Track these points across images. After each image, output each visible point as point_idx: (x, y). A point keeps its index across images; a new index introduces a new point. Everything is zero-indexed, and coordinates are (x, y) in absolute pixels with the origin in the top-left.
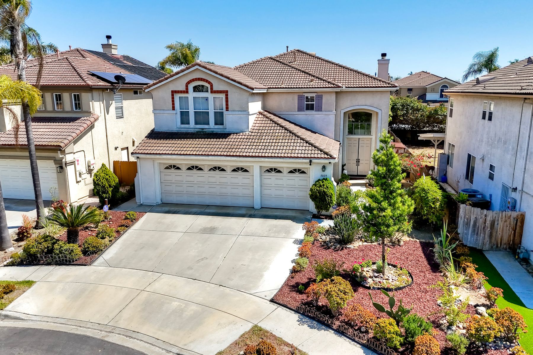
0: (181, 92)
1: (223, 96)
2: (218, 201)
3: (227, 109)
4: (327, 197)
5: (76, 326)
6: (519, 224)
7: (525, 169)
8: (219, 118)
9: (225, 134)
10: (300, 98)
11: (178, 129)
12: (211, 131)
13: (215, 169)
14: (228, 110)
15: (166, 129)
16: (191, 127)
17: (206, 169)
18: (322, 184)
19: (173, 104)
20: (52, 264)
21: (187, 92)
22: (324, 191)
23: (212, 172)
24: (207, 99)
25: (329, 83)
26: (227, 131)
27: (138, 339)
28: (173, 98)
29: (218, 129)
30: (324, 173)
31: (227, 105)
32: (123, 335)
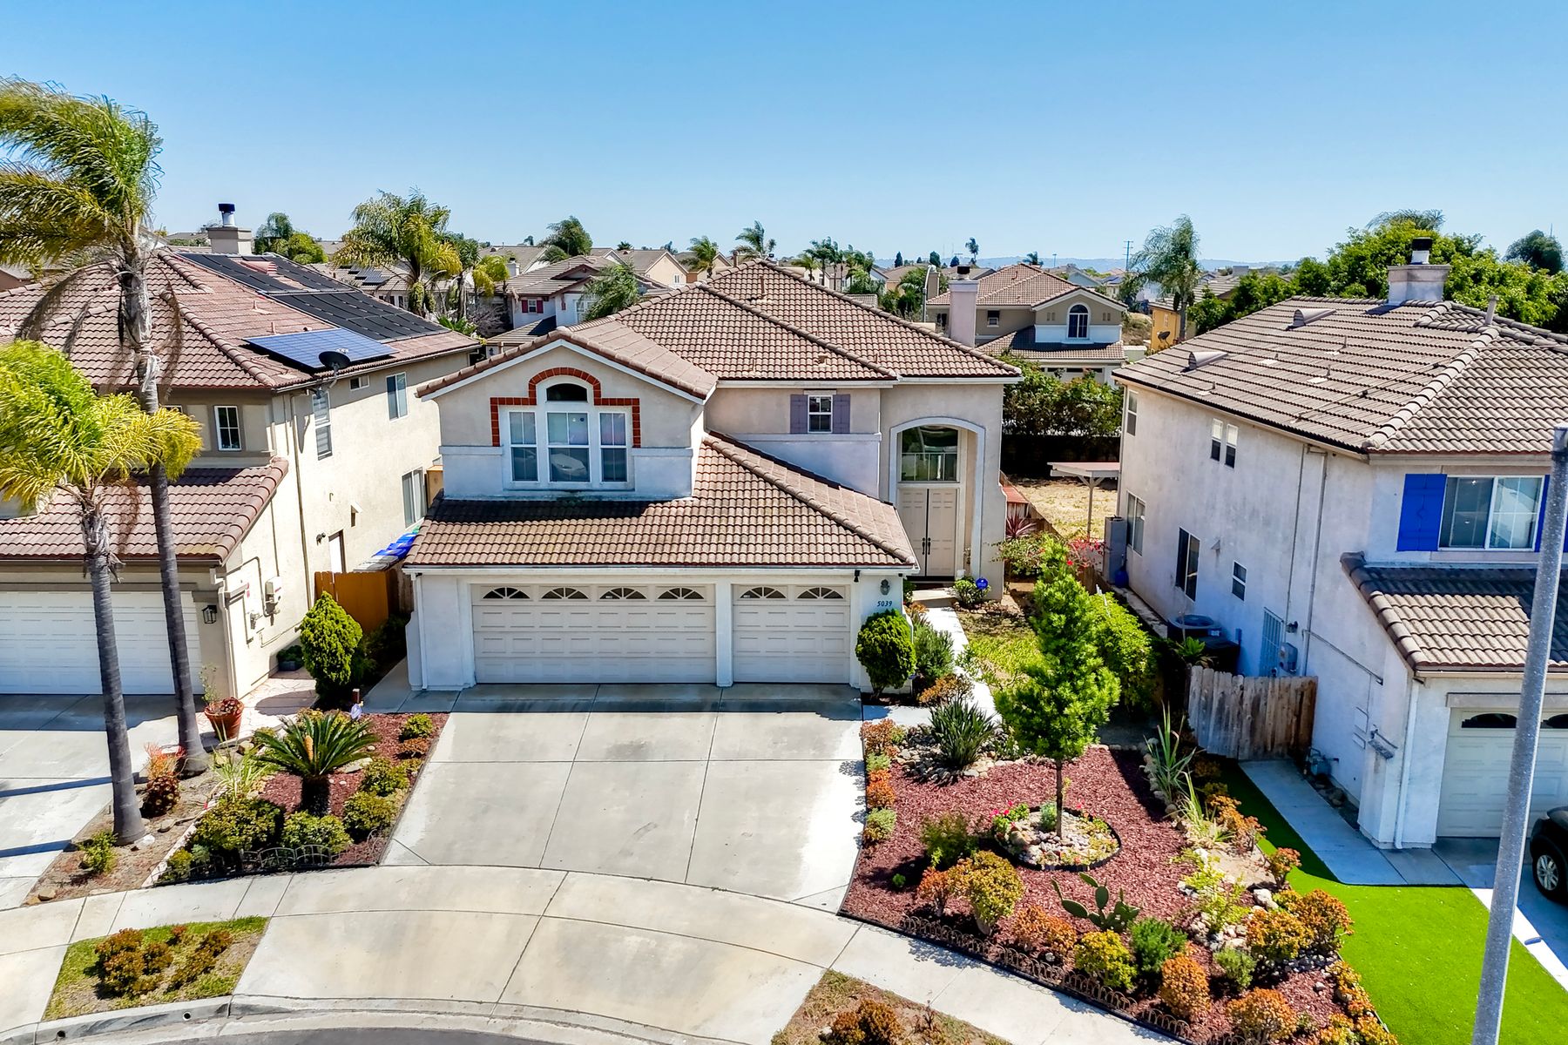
0: (517, 402)
1: (627, 412)
2: (624, 673)
3: (637, 443)
4: (901, 655)
5: (427, 1012)
6: (1306, 701)
7: (1313, 586)
8: (615, 466)
9: (633, 503)
10: (797, 400)
11: (507, 493)
12: (596, 497)
13: (616, 593)
14: (639, 447)
15: (476, 493)
16: (541, 487)
17: (594, 596)
18: (886, 626)
19: (496, 431)
20: (280, 871)
21: (532, 401)
22: (892, 643)
23: (610, 602)
24: (583, 418)
25: (863, 365)
26: (635, 496)
27: (585, 1027)
28: (495, 417)
29: (612, 490)
30: (885, 598)
31: (636, 432)
32: (547, 1021)
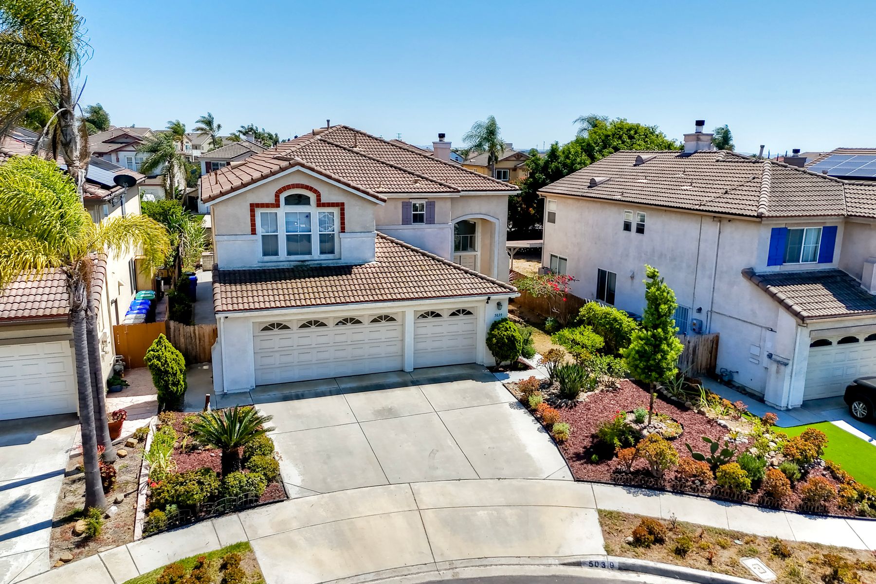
0: (267, 206)
1: (336, 211)
3: (343, 230)
6: (714, 346)
8: (328, 244)
9: (343, 267)
10: (406, 205)
11: (260, 264)
12: (318, 264)
13: (345, 321)
14: (344, 232)
15: (240, 266)
16: (281, 259)
17: (331, 324)
19: (253, 225)
21: (277, 205)
23: (341, 327)
24: (308, 216)
26: (343, 262)
28: (253, 216)
29: (327, 260)
30: (499, 312)
31: (343, 223)
